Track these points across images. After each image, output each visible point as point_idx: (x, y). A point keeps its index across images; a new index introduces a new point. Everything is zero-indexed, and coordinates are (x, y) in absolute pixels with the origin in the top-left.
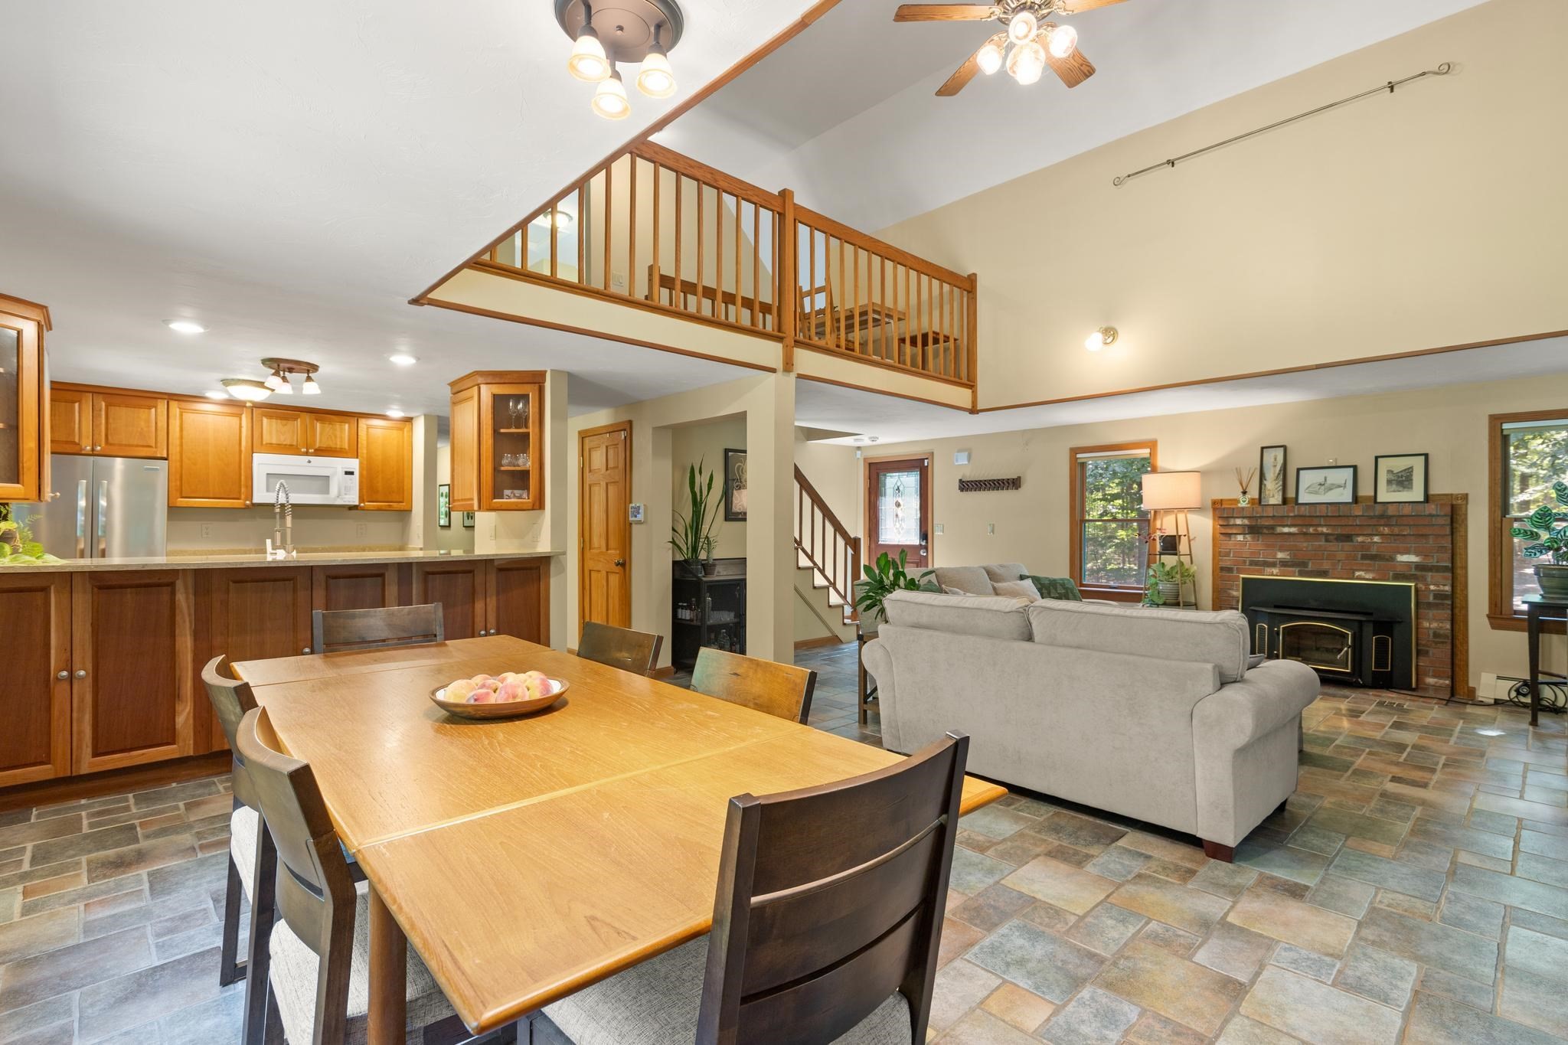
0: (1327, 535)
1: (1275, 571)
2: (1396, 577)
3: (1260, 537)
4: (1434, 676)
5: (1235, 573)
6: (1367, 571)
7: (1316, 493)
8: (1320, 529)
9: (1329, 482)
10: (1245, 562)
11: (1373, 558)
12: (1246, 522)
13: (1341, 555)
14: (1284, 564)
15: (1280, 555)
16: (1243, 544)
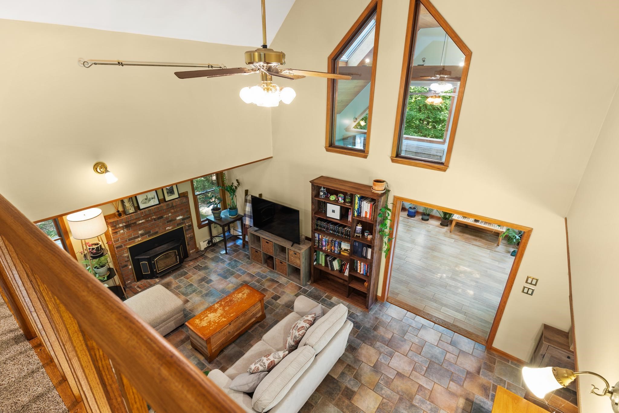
0: (154, 219)
1: (139, 239)
2: (178, 225)
3: (130, 228)
4: (192, 250)
5: (123, 247)
6: (169, 226)
7: (145, 203)
8: (152, 217)
9: (149, 197)
10: (126, 241)
11: (170, 221)
12: (124, 224)
13: (161, 224)
14: (142, 235)
15: (140, 232)
16: (123, 234)
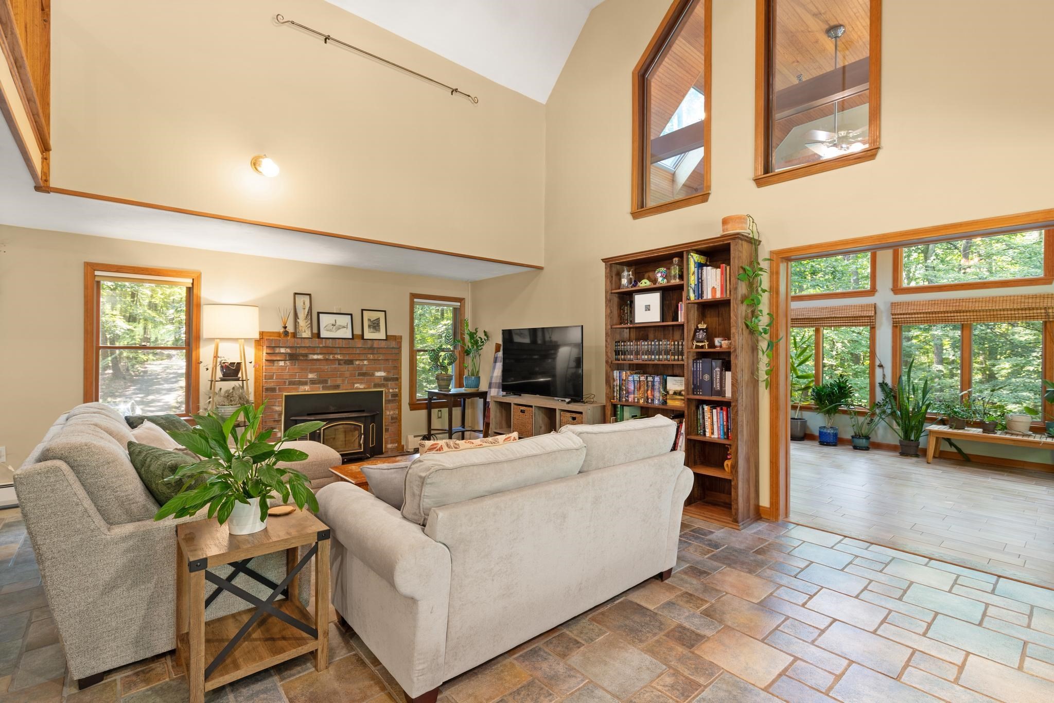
0: (339, 360)
1: (307, 388)
2: (376, 386)
3: (297, 362)
4: (391, 443)
5: (277, 392)
6: (361, 383)
7: (331, 331)
8: (336, 356)
9: (338, 323)
10: (285, 382)
11: (364, 374)
12: (288, 351)
13: (347, 374)
14: (313, 382)
15: (311, 376)
16: (283, 368)
